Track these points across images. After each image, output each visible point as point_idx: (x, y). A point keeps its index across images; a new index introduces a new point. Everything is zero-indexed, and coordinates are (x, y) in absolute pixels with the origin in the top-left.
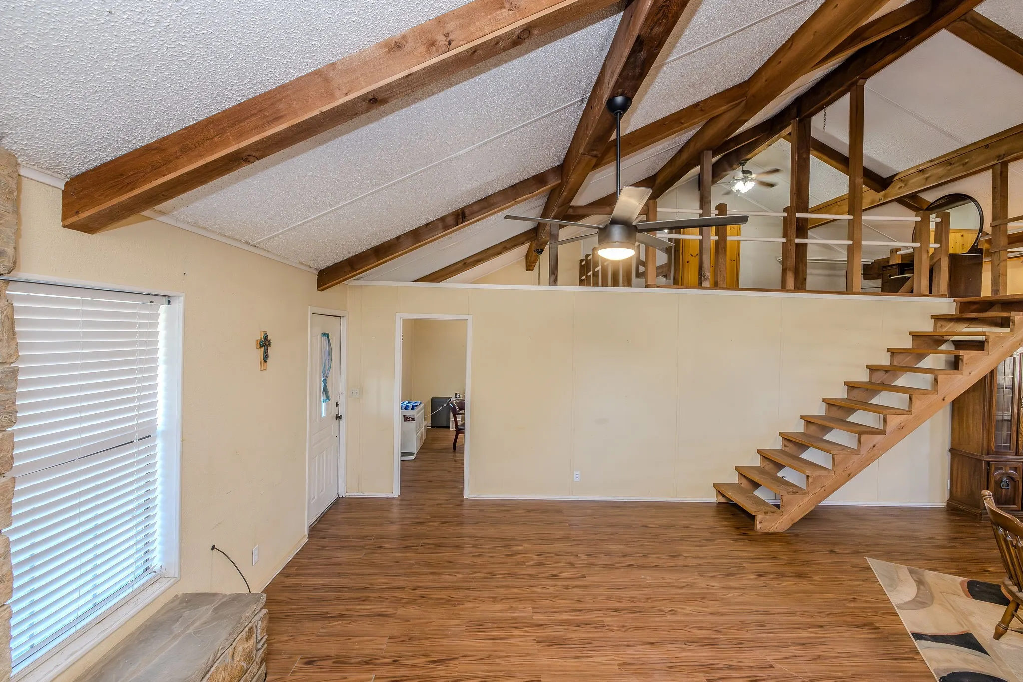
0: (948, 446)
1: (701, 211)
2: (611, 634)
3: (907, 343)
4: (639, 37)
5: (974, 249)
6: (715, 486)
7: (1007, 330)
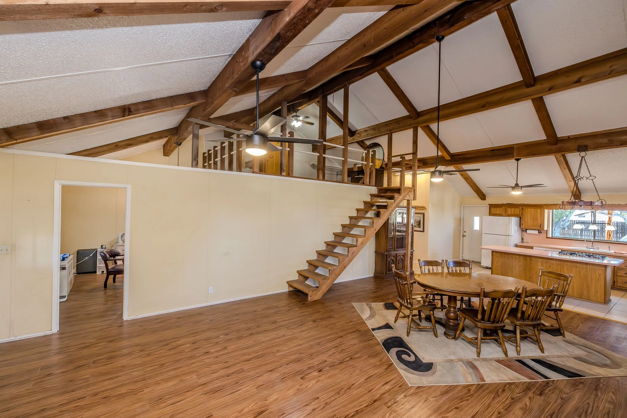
0: (374, 250)
1: (282, 134)
2: (249, 374)
3: (362, 206)
4: (279, 34)
5: (381, 167)
6: (287, 282)
7: (393, 201)
